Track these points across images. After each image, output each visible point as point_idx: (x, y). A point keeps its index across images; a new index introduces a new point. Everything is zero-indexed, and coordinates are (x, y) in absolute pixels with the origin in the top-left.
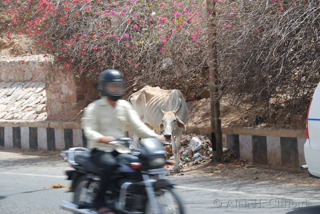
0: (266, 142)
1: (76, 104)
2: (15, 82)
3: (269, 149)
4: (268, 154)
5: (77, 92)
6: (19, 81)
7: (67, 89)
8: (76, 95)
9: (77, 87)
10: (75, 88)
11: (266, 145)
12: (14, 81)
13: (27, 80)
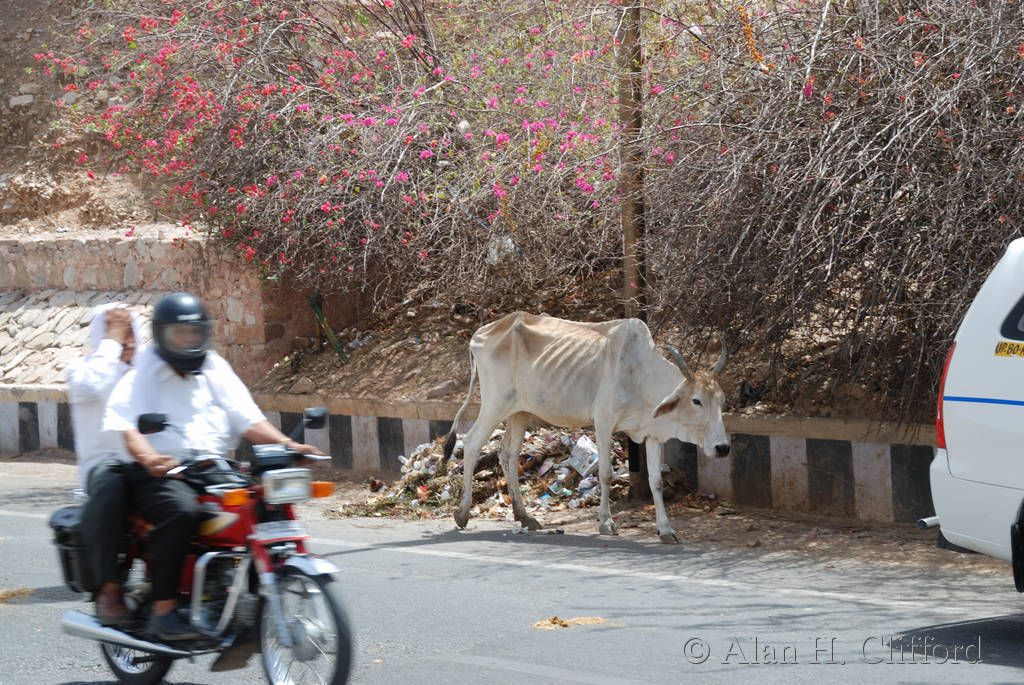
0: (768, 452)
1: (262, 347)
2: (100, 291)
3: (776, 468)
4: (772, 482)
5: (267, 318)
6: (111, 290)
7: (242, 310)
8: (263, 327)
9: (267, 306)
10: (262, 308)
11: (769, 458)
12: (97, 290)
13: (130, 287)
